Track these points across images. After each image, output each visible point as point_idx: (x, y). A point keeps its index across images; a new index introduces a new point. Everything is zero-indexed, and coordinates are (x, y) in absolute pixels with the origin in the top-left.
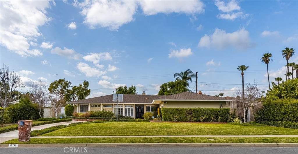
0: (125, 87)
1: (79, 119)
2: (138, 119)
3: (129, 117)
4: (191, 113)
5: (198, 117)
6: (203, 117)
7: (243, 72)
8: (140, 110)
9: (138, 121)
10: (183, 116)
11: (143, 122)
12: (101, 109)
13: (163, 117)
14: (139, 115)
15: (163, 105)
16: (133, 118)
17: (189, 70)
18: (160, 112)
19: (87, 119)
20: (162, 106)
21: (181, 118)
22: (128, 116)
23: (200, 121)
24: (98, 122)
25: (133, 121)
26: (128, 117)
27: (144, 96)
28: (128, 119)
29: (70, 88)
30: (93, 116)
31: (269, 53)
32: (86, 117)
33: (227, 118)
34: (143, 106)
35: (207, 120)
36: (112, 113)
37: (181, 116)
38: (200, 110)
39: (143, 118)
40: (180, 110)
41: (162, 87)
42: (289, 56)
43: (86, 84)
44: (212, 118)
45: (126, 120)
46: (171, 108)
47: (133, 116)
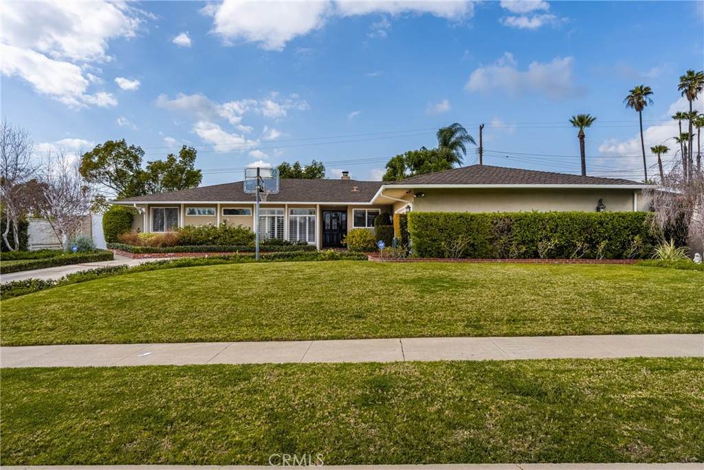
0: (297, 166)
1: (139, 253)
2: (330, 251)
3: (303, 245)
4: (509, 230)
5: (532, 241)
6: (549, 240)
7: (581, 131)
8: (334, 222)
9: (329, 259)
10: (481, 237)
11: (345, 262)
12: (217, 221)
13: (411, 243)
14: (334, 237)
15: (411, 205)
16: (314, 248)
17: (455, 124)
18: (403, 225)
19: (168, 252)
20: (409, 207)
21: (473, 245)
22: (299, 241)
23: (536, 255)
24: (189, 264)
25: (312, 260)
26: (299, 244)
27: (346, 184)
28: (299, 251)
29: (144, 167)
30: (189, 242)
31: (645, 86)
32: (164, 245)
33: (625, 245)
34: (344, 210)
35: (560, 253)
36: (250, 232)
37: (474, 239)
38: (537, 219)
39: (345, 247)
40: (473, 218)
41: (390, 165)
42: (694, 91)
43: (188, 154)
44: (579, 244)
45: (288, 256)
46: (441, 214)
47: (314, 241)
